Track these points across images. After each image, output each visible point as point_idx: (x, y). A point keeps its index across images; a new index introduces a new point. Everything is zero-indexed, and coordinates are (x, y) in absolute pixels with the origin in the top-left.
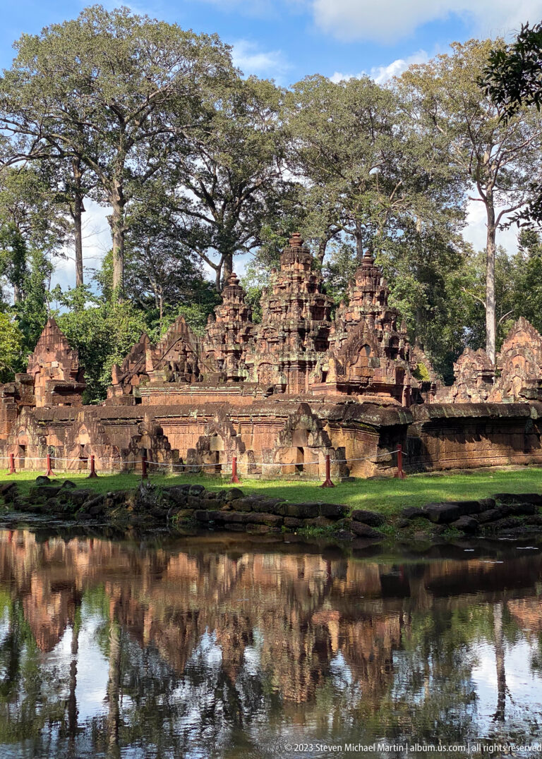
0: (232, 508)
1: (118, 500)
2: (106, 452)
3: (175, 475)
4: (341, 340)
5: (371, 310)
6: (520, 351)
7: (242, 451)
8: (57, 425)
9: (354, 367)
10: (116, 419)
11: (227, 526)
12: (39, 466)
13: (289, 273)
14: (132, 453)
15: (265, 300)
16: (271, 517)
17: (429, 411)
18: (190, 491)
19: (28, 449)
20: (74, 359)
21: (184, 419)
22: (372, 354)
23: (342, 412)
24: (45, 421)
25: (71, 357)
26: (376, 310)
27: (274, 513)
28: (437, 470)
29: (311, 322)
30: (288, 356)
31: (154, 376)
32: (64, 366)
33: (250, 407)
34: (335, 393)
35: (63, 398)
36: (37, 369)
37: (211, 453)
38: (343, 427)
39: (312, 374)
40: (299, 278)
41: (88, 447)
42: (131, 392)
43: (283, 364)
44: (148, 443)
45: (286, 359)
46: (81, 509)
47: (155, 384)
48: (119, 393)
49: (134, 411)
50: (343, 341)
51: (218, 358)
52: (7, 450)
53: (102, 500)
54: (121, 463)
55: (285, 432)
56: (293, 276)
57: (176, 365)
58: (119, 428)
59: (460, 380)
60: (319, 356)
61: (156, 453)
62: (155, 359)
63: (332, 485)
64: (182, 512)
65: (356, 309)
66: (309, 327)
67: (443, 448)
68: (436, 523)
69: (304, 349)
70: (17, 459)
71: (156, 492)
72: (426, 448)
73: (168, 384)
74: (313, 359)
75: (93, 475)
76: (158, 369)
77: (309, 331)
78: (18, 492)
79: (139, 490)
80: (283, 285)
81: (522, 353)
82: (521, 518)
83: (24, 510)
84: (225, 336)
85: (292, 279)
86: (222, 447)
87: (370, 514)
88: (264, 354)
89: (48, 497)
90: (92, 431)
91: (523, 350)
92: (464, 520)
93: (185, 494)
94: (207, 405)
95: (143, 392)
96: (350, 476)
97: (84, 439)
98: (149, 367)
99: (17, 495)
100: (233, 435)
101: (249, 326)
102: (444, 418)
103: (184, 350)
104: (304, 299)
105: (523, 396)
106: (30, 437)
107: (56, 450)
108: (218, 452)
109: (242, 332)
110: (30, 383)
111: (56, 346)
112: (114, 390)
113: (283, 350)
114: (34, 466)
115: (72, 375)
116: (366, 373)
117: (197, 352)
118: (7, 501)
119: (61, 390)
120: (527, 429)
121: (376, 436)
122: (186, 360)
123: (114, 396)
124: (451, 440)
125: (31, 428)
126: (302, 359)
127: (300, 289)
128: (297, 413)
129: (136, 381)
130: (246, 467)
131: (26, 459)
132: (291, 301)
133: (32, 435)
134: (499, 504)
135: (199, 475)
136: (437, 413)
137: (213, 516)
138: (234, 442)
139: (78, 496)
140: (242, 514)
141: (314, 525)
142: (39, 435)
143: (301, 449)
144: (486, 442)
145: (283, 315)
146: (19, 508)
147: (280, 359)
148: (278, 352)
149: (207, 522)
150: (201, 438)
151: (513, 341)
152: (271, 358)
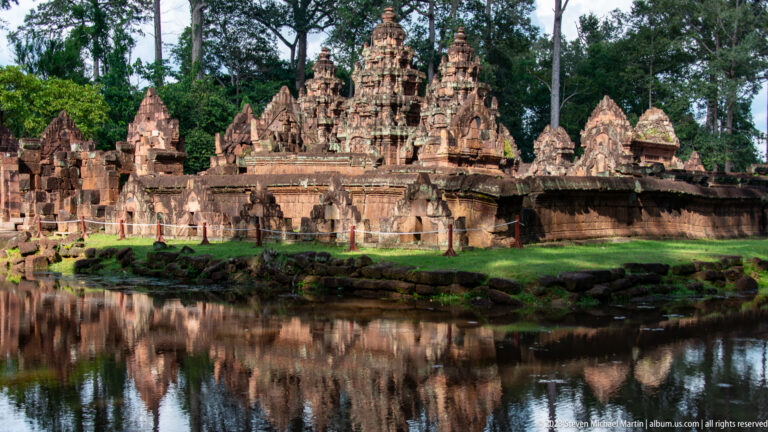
0: (361, 275)
1: (241, 265)
2: (216, 219)
3: (289, 242)
4: (433, 115)
5: (464, 86)
6: (604, 129)
7: (358, 219)
8: (163, 192)
9: (465, 139)
10: (224, 187)
11: (356, 293)
12: (148, 232)
13: (382, 47)
14: (243, 221)
15: (357, 74)
16: (404, 285)
17: (544, 182)
18: (316, 258)
19: (136, 216)
20: (174, 128)
21: (294, 188)
22: (482, 126)
23: (460, 182)
24: (150, 189)
25: (172, 127)
26: (469, 86)
27: (406, 281)
28: (549, 240)
29: (404, 97)
30: (381, 130)
31: (259, 145)
32: (165, 135)
33: (363, 176)
34: (445, 164)
35: (164, 167)
36: (137, 138)
37: (325, 222)
38: (460, 197)
39: (404, 148)
40: (392, 53)
41: (197, 214)
42: (234, 162)
43: (375, 138)
44: (259, 211)
45: (378, 133)
46: (203, 274)
47: (260, 154)
48: (223, 162)
49: (242, 180)
52: (115, 216)
53: (224, 266)
54: (232, 230)
55: (403, 201)
56: (386, 50)
57: (280, 135)
58: (226, 197)
59: (540, 157)
60: (410, 131)
61: (268, 221)
62: (260, 129)
63: (454, 254)
64: (309, 279)
65: (449, 85)
66: (401, 101)
67: (555, 220)
68: (572, 291)
69: (396, 124)
70: (125, 224)
71: (280, 258)
72: (539, 220)
73: (274, 153)
74: (404, 134)
75: (205, 241)
76: (263, 139)
77: (401, 106)
78: (135, 257)
79: (262, 256)
80: (376, 60)
81: (606, 131)
82: (648, 287)
83: (143, 274)
84: (316, 110)
85: (385, 53)
86: (337, 214)
87: (508, 282)
88: (357, 128)
89: (167, 262)
90: (202, 198)
91: (606, 128)
92: (599, 289)
93: (311, 261)
94: (318, 175)
95: (249, 161)
96: (470, 245)
97: (193, 206)
98: (254, 136)
99: (134, 260)
100: (349, 204)
101: (341, 100)
102: (557, 190)
103: (288, 121)
104: (396, 73)
105: (617, 171)
106: (138, 204)
107: (165, 217)
108: (333, 221)
109: (333, 106)
110: (130, 151)
111: (157, 115)
112: (217, 159)
113: (375, 125)
114: (143, 232)
115: (173, 144)
116: (476, 144)
117: (301, 123)
118: (125, 265)
119: (163, 159)
120: (631, 202)
121: (494, 207)
122: (289, 130)
123: (218, 165)
124: (562, 211)
125: (139, 195)
126: (394, 133)
127: (392, 64)
128: (417, 183)
129: (239, 150)
130: (362, 236)
131: (135, 225)
132: (383, 76)
133: (140, 202)
134: (628, 273)
135: (313, 243)
136: (550, 184)
137: (341, 282)
138: (350, 211)
139: (198, 261)
140: (373, 281)
141: (448, 293)
142: (147, 202)
143: (419, 219)
144: (594, 214)
145: (376, 90)
146: (137, 272)
147: (373, 133)
148: (370, 126)
149: (336, 288)
150: (315, 207)
151: (597, 119)
152: (363, 132)
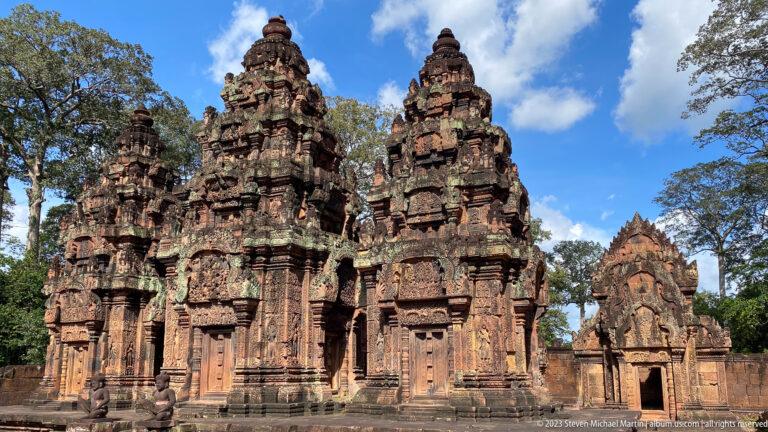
4: (407, 195)
6: (644, 265)
30: (267, 235)
39: (320, 279)
43: (254, 252)
45: (261, 241)
50: (412, 198)
51: (97, 252)
56: (276, 79)
60: (333, 241)
66: (312, 180)
74: (321, 247)
77: (311, 188)
80: (252, 100)
81: (649, 270)
84: (114, 211)
88: (206, 233)
101: (169, 198)
109: (152, 207)
113: (252, 225)
126: (299, 243)
147: (247, 241)
148: (239, 228)
151: (623, 251)
152: (224, 240)
